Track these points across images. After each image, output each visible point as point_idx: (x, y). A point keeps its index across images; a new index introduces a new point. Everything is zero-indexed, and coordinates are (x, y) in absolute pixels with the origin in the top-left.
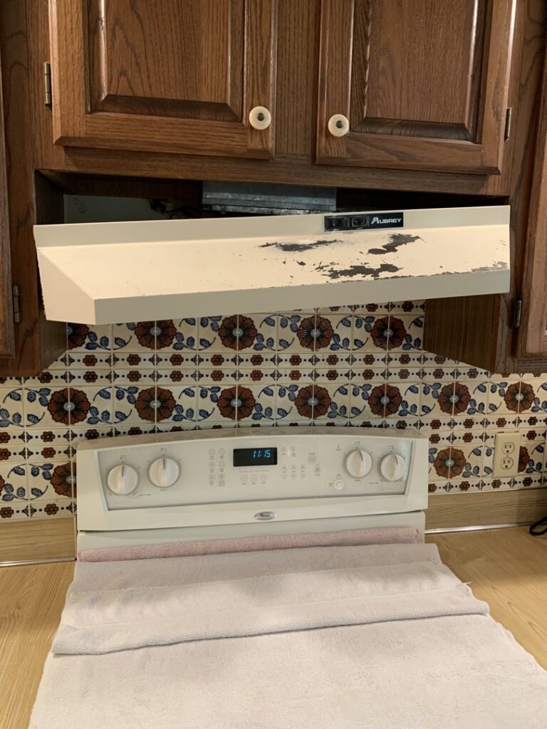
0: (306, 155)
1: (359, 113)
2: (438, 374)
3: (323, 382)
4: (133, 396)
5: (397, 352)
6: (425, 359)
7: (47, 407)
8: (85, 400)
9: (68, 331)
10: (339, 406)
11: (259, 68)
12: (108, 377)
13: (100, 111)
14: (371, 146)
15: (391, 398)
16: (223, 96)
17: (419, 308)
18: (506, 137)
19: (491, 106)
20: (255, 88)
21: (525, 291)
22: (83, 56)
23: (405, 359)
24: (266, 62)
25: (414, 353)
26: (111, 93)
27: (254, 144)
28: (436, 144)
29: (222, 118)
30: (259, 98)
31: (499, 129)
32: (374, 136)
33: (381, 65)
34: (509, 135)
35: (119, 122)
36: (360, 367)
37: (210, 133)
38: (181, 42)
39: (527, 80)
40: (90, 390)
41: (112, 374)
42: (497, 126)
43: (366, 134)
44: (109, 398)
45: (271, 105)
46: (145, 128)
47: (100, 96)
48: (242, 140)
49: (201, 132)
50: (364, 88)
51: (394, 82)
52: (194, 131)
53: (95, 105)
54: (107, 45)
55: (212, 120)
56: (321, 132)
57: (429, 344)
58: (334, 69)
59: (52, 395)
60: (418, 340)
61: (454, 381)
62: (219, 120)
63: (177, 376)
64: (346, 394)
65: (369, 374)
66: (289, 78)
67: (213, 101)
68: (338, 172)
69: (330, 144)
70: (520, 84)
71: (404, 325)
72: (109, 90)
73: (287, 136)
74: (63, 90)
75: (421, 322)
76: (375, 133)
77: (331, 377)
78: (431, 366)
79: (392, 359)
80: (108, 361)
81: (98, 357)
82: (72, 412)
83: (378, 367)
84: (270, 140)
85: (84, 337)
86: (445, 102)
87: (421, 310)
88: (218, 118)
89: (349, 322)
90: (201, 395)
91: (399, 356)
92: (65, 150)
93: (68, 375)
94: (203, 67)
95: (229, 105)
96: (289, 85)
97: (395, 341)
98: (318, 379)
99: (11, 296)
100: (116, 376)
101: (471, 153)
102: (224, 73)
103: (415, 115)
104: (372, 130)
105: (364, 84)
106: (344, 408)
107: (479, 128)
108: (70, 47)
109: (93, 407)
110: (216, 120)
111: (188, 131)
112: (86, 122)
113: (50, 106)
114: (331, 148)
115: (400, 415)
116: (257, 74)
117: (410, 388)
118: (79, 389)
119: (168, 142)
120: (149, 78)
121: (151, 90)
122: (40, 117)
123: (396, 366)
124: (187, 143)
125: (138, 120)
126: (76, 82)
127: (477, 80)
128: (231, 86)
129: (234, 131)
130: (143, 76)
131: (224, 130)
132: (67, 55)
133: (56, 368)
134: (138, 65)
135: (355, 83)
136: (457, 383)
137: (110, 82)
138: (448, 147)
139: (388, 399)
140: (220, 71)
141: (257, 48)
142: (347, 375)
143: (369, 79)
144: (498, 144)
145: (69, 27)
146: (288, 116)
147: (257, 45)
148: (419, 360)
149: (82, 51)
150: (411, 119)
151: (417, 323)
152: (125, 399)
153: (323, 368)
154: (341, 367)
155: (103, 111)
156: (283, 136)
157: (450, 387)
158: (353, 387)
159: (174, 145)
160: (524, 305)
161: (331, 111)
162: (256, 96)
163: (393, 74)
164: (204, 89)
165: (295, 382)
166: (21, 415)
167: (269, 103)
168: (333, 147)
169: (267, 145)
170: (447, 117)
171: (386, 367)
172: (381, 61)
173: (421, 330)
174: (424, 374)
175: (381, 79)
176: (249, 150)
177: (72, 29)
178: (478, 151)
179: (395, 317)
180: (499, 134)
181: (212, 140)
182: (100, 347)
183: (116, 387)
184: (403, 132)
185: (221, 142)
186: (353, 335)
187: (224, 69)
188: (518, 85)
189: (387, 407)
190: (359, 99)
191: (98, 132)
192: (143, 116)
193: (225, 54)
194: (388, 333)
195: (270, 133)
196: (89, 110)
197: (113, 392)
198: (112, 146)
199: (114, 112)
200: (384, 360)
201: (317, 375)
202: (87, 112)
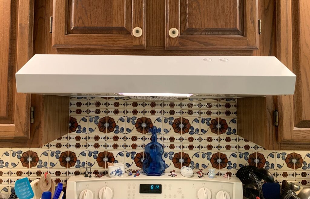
0: (161, 47)
1: (184, 27)
2: (247, 147)
3: (186, 151)
4: (96, 155)
5: (224, 136)
6: (239, 140)
7: (58, 159)
8: (75, 156)
9: (69, 125)
10: (195, 163)
11: (138, 11)
12: (85, 146)
13: (71, 33)
14: (191, 40)
15: (222, 160)
16: (122, 24)
17: (234, 114)
18: (259, 33)
19: (249, 19)
20: (136, 20)
21: (279, 106)
22: (65, 13)
23: (228, 140)
24: (141, 9)
25: (233, 137)
26: (75, 26)
27: (136, 43)
28: (223, 38)
29: (122, 33)
30: (138, 24)
31: (255, 29)
32: (192, 36)
33: (194, 5)
34: (261, 32)
35: (78, 37)
36: (205, 143)
37: (117, 40)
38: (105, 4)
39: (268, 7)
40: (77, 152)
41: (87, 145)
42: (254, 28)
43: (188, 36)
44: (85, 156)
45: (143, 26)
46: (89, 39)
47: (71, 28)
48: (130, 42)
49: (113, 39)
50: (186, 16)
51: (200, 12)
52: (110, 39)
53: (68, 31)
54: (75, 8)
55: (118, 34)
56: (167, 36)
57: (240, 132)
58: (172, 9)
59: (61, 154)
60: (234, 130)
61: (256, 151)
62: (121, 34)
63: (115, 146)
64: (199, 157)
65: (210, 147)
66: (153, 15)
67: (118, 26)
68: (177, 53)
69: (171, 41)
70: (265, 9)
71: (227, 122)
72: (74, 25)
73: (153, 39)
74: (56, 26)
75: (235, 121)
76: (193, 35)
77: (190, 148)
78: (242, 143)
79: (221, 140)
80: (86, 138)
81: (81, 137)
82: (69, 162)
83: (214, 143)
84: (143, 41)
85: (76, 127)
86: (226, 19)
87: (235, 115)
88: (121, 33)
89: (198, 120)
90: (127, 156)
91: (225, 138)
92: (57, 50)
93: (68, 144)
94: (114, 13)
95: (125, 27)
96: (153, 18)
97: (222, 130)
98: (184, 149)
99: (30, 111)
100: (89, 146)
101: (242, 41)
102: (123, 15)
103: (212, 25)
104: (192, 34)
105: (186, 14)
106: (198, 164)
107: (245, 29)
108: (60, 10)
109: (78, 160)
110: (120, 34)
111: (107, 39)
112: (65, 38)
113: (51, 32)
114: (171, 43)
115: (227, 168)
116: (137, 14)
117: (232, 155)
118: (73, 151)
119: (98, 44)
120: (91, 19)
121: (92, 24)
122: (48, 37)
123: (224, 143)
124: (106, 44)
125: (86, 36)
126: (61, 23)
127: (242, 9)
128: (126, 20)
129: (127, 38)
130: (88, 18)
131: (123, 38)
132: (59, 13)
133: (63, 142)
134: (87, 14)
135: (182, 14)
136: (258, 153)
137: (75, 22)
138: (230, 39)
139: (221, 160)
140: (121, 14)
141: (137, 3)
142: (198, 147)
143: (188, 12)
144: (255, 36)
145: (60, 3)
146: (152, 30)
147: (137, 2)
148: (236, 140)
149: (65, 11)
150: (210, 27)
151: (233, 121)
152: (92, 156)
153: (186, 143)
154: (195, 143)
155: (72, 33)
156: (150, 39)
157: (254, 155)
158: (202, 153)
159: (101, 45)
160: (279, 114)
161: (171, 27)
162: (137, 23)
163: (199, 9)
164: (114, 21)
165: (172, 150)
166: (48, 163)
167: (142, 26)
168: (172, 42)
169: (142, 43)
170: (228, 25)
171: (219, 143)
172: (193, 4)
173: (236, 125)
174: (239, 147)
175: (194, 12)
176: (134, 46)
177: (61, 3)
178: (245, 39)
179: (221, 118)
180: (255, 32)
181: (117, 43)
182: (82, 132)
183: (89, 151)
184: (207, 33)
185: (121, 43)
186: (200, 127)
187: (123, 13)
188: (264, 9)
189: (221, 164)
190: (184, 21)
191: (69, 42)
192: (88, 34)
193: (123, 7)
194: (219, 126)
195: (143, 38)
196: (67, 33)
197: (87, 153)
198: (75, 47)
199: (77, 33)
200: (217, 140)
201: (183, 147)
202: (65, 34)
